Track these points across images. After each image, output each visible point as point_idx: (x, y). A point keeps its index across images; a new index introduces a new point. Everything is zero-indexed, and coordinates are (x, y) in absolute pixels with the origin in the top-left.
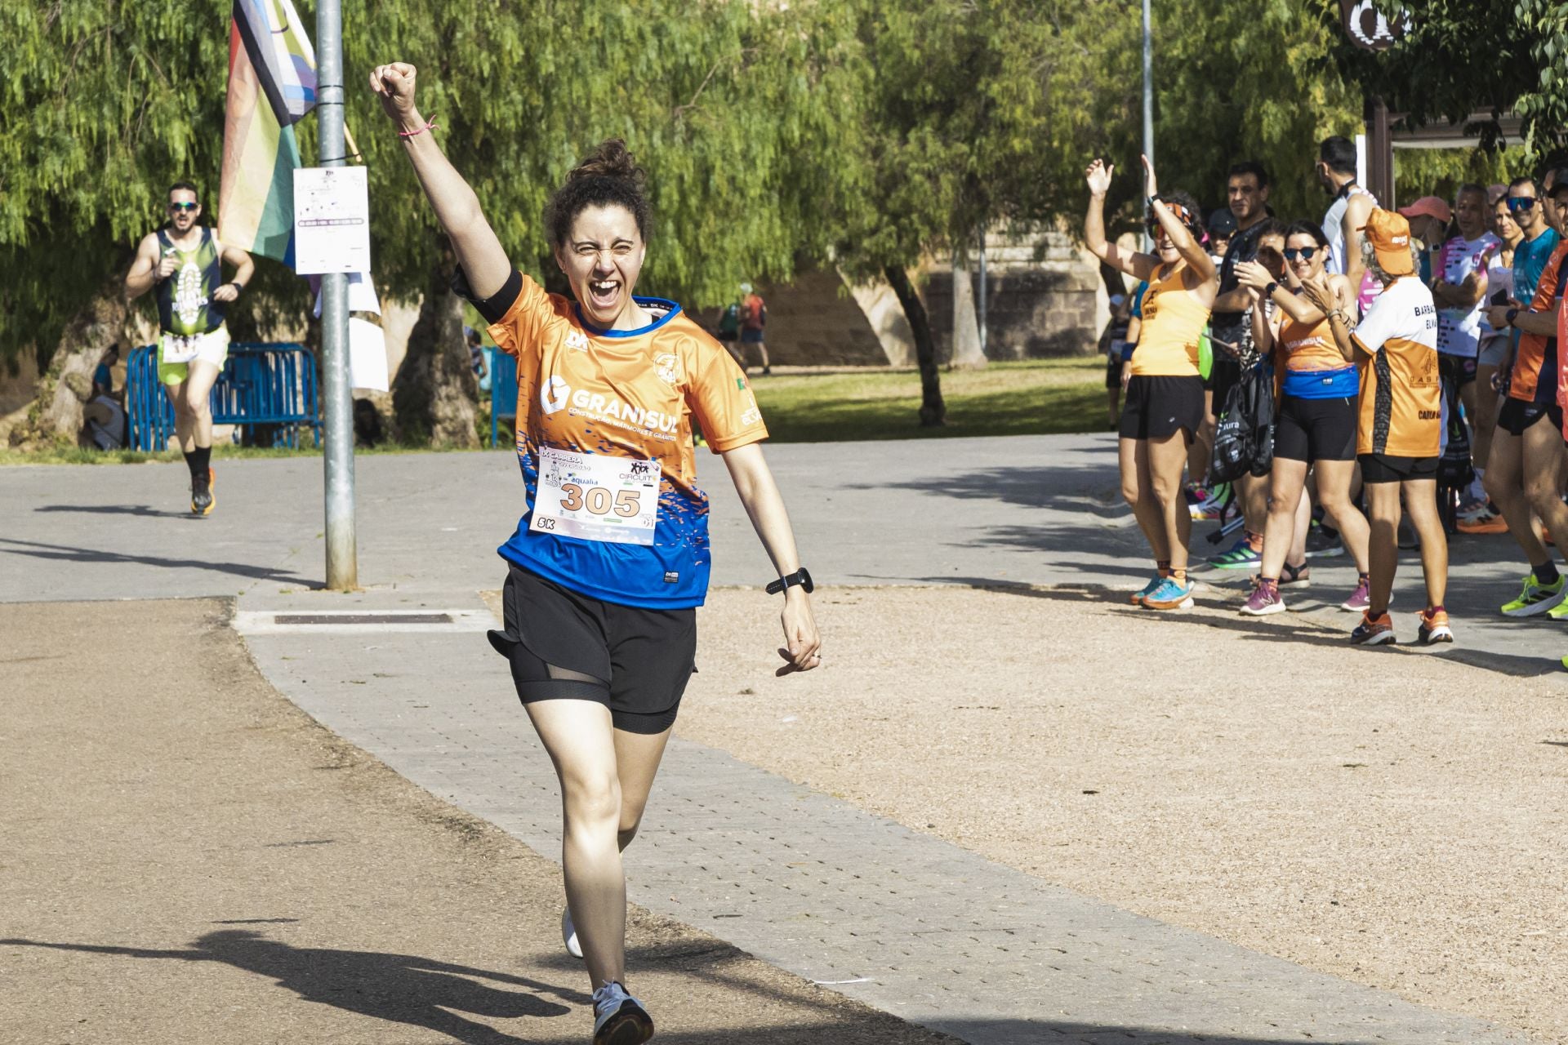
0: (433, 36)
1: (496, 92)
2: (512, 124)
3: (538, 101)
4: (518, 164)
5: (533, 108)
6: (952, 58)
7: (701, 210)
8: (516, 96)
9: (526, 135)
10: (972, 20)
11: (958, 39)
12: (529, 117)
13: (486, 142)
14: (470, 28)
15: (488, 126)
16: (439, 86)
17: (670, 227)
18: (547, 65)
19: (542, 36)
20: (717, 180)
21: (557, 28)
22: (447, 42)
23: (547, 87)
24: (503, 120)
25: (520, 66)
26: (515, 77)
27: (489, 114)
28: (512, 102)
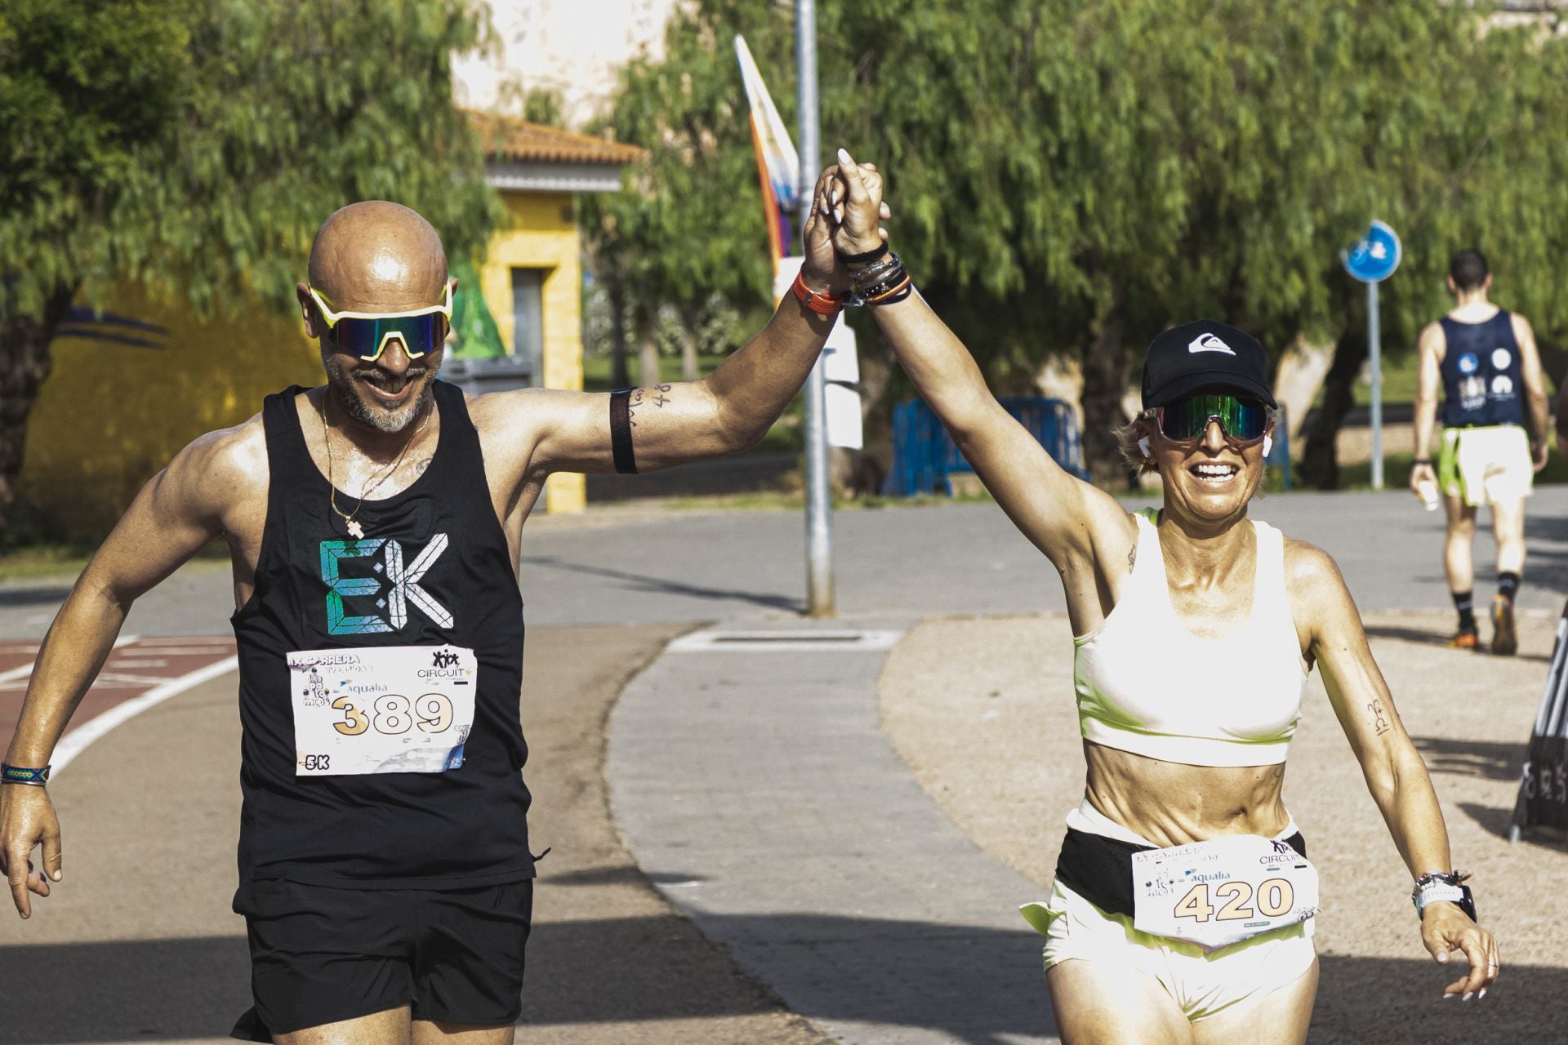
0: (1168, 113)
1: (1237, 165)
2: (1252, 195)
3: (1276, 172)
5: (1272, 180)
8: (1256, 169)
12: (1269, 187)
13: (1230, 211)
14: (1206, 105)
15: (1231, 197)
16: (1174, 162)
18: (1284, 139)
19: (1279, 113)
20: (1487, 242)
21: (1294, 107)
22: (1183, 119)
23: (1286, 161)
24: (1243, 191)
25: (1256, 141)
26: (1254, 152)
27: (1230, 185)
28: (1252, 175)
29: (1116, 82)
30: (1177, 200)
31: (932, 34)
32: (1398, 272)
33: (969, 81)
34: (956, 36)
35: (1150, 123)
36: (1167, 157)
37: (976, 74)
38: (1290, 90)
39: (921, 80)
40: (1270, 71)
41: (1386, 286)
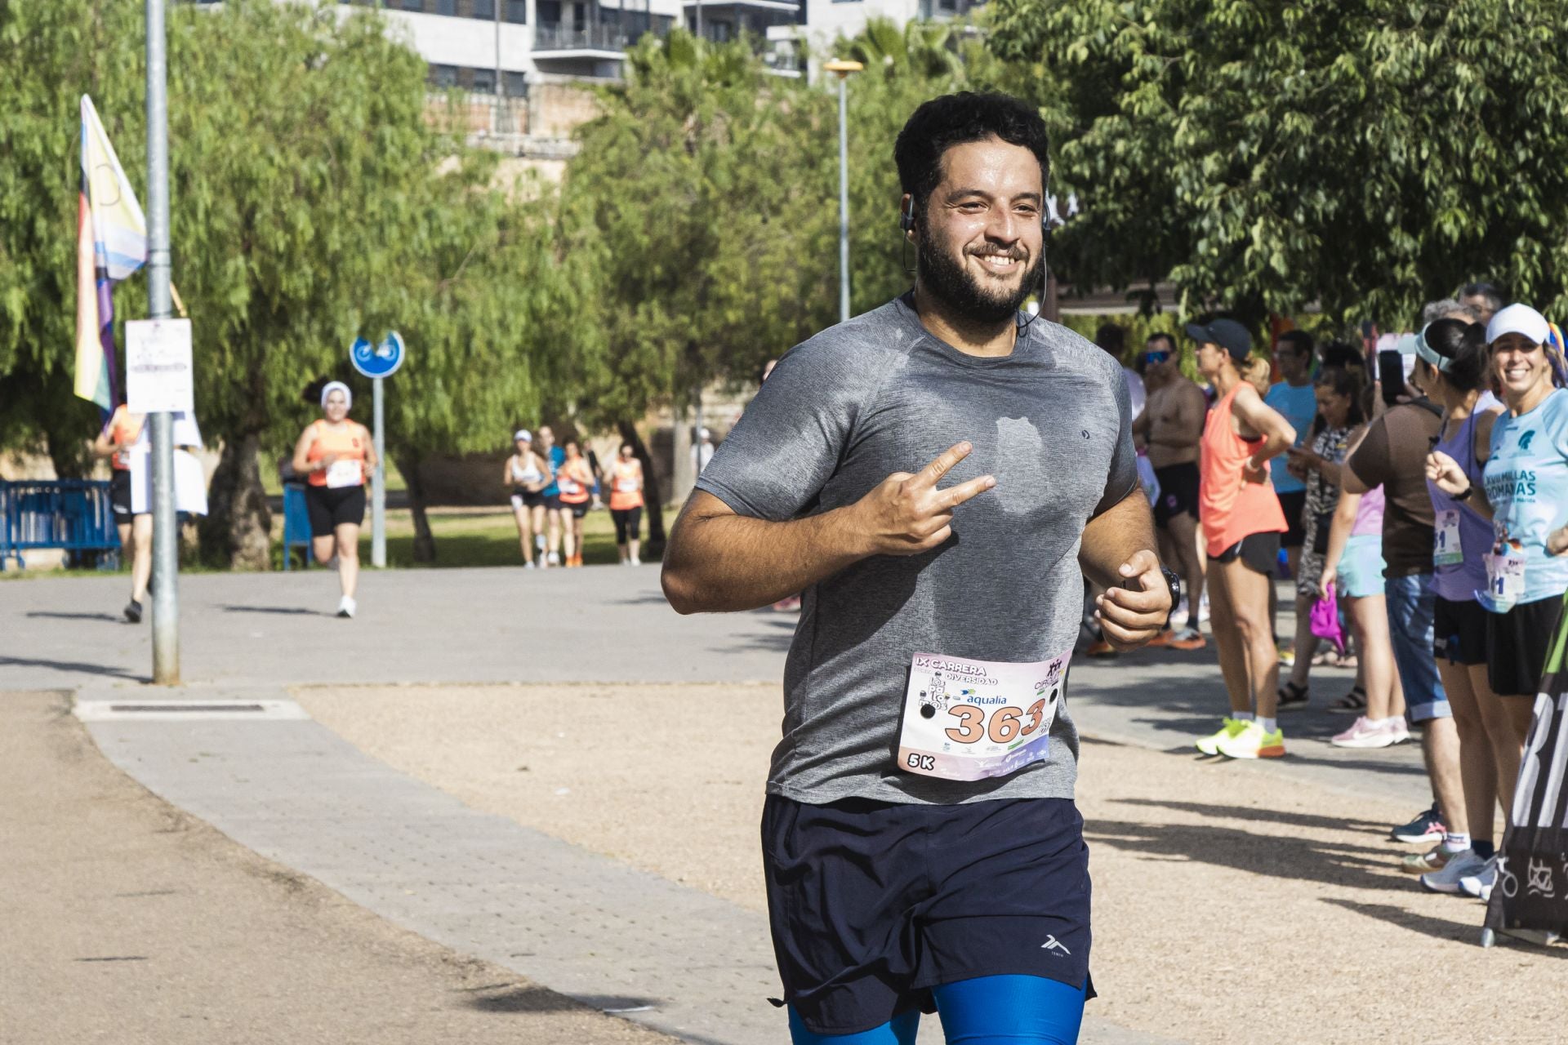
0: (236, 217)
1: (291, 266)
2: (303, 294)
3: (326, 274)
4: (309, 328)
5: (322, 281)
6: (675, 242)
7: (464, 369)
8: (308, 270)
9: (316, 303)
10: (694, 211)
11: (682, 226)
12: (318, 287)
13: (281, 309)
14: (268, 209)
15: (284, 296)
16: (241, 260)
17: (439, 383)
18: (334, 243)
19: (330, 218)
20: (478, 344)
21: (343, 212)
22: (248, 222)
23: (334, 263)
24: (296, 291)
25: (310, 244)
26: (306, 254)
27: (284, 285)
28: (303, 275)
29: (193, 185)
30: (241, 296)
31: (20, 136)
32: (399, 371)
33: (57, 181)
34: (43, 138)
35: (219, 224)
36: (235, 257)
37: (63, 177)
38: (339, 198)
39: (11, 179)
40: (322, 177)
41: (389, 383)
